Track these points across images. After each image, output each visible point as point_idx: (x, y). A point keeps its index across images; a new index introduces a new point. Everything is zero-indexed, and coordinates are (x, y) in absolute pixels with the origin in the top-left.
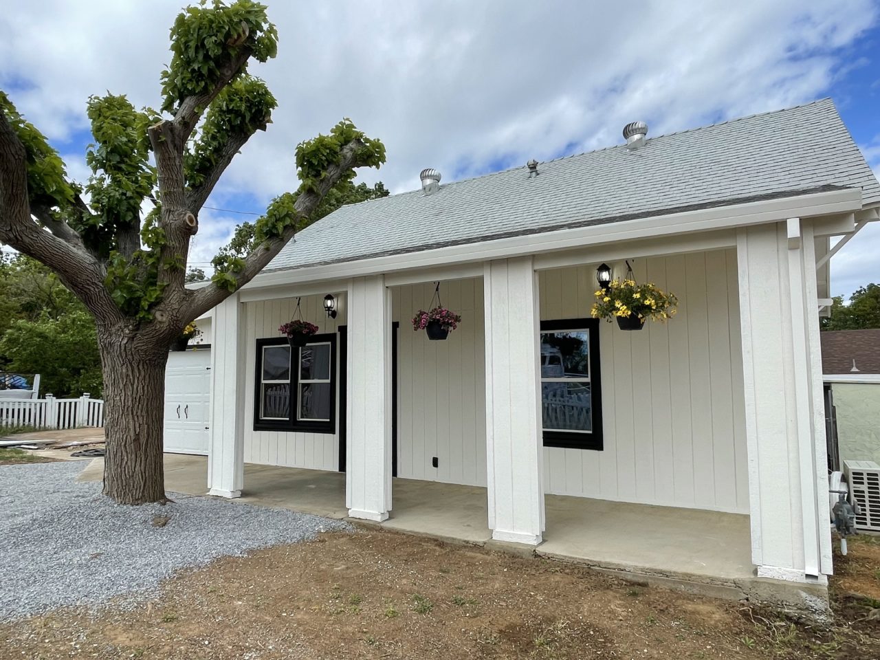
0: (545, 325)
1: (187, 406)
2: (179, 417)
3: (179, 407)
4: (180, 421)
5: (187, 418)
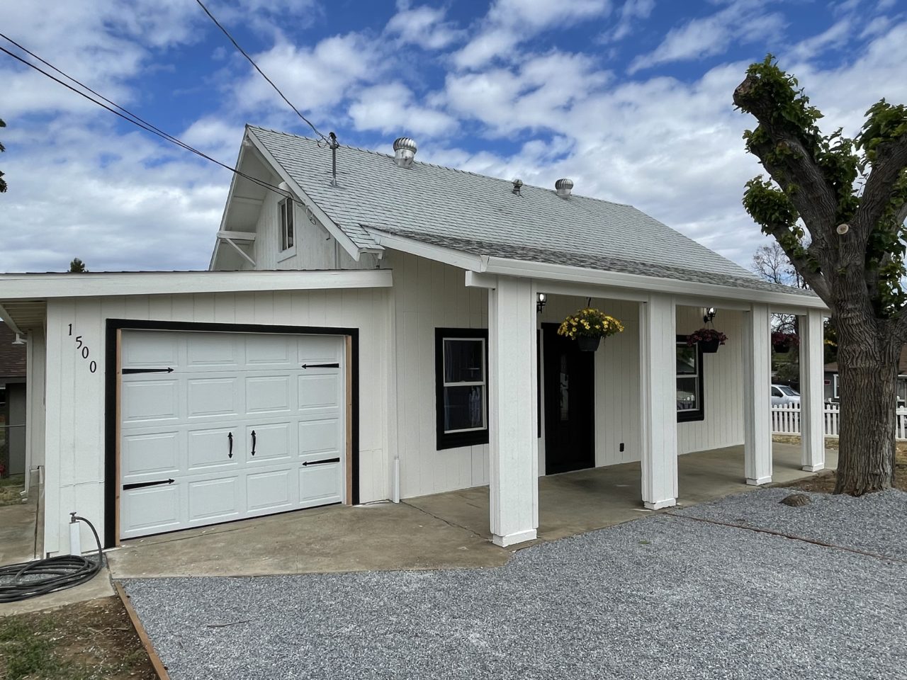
1: (253, 434)
2: (230, 456)
3: (230, 436)
4: (233, 461)
5: (253, 453)
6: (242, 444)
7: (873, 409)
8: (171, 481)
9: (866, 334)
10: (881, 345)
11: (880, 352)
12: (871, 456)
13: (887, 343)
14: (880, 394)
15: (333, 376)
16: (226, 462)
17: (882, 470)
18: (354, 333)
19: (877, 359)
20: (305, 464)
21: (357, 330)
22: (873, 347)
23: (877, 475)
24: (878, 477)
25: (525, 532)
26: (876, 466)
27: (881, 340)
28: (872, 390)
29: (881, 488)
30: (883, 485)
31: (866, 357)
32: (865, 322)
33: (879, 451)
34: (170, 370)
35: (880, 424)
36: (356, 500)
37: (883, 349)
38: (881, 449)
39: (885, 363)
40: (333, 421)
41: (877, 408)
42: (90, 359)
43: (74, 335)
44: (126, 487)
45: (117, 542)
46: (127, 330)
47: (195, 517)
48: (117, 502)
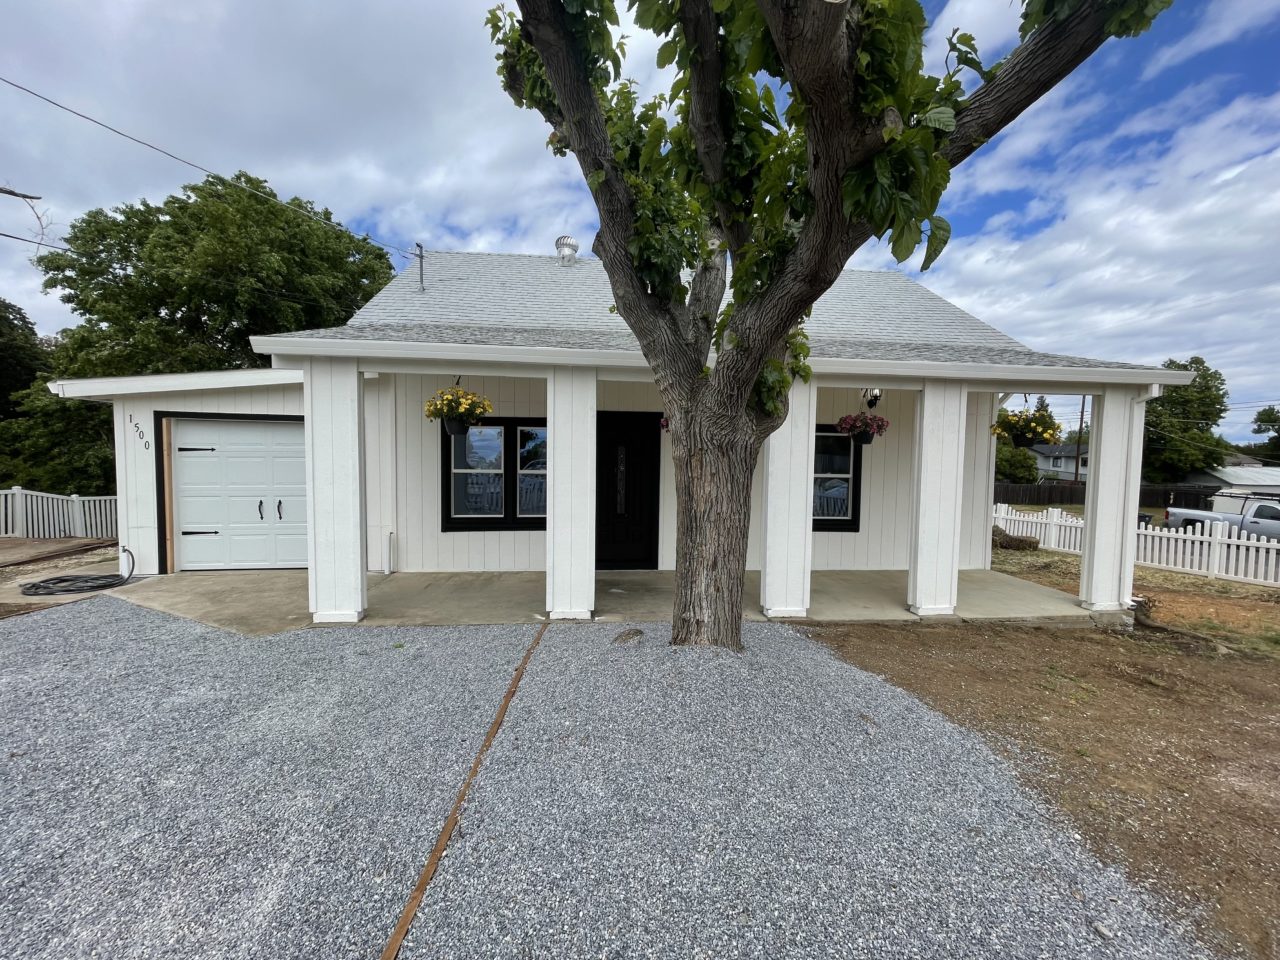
0: (820, 428)
1: (280, 502)
2: (262, 518)
3: (261, 502)
4: (264, 523)
5: (281, 518)
6: (270, 509)
8: (216, 533)
9: (675, 406)
12: (684, 591)
16: (259, 522)
17: (692, 614)
22: (679, 425)
25: (342, 613)
27: (687, 413)
30: (694, 637)
32: (671, 385)
33: (689, 585)
34: (213, 450)
38: (694, 582)
42: (145, 440)
43: (134, 422)
44: (184, 533)
45: (169, 571)
46: (173, 419)
47: (236, 561)
48: (168, 543)
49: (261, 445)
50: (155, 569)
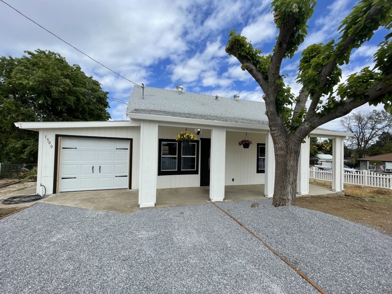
1: (100, 167)
2: (93, 172)
3: (93, 167)
4: (94, 174)
5: (100, 172)
6: (96, 169)
7: (284, 172)
8: (75, 178)
9: (281, 140)
10: (287, 145)
11: (286, 147)
12: (282, 191)
13: (289, 144)
14: (286, 165)
15: (126, 152)
16: (92, 174)
17: (286, 197)
18: (131, 140)
19: (285, 150)
20: (116, 176)
21: (132, 139)
22: (283, 145)
23: (284, 199)
24: (284, 200)
25: (150, 204)
26: (284, 195)
27: (286, 142)
28: (283, 164)
29: (285, 205)
30: (287, 204)
31: (281, 149)
32: (280, 135)
33: (285, 189)
34: (76, 148)
35: (286, 178)
36: (130, 188)
37: (287, 146)
38: (287, 188)
39: (288, 152)
40: (126, 165)
41: (285, 171)
42: (51, 144)
43: (47, 138)
44: (62, 178)
45: (57, 192)
46: (61, 137)
47: (82, 188)
48: (57, 182)
49: (94, 147)
50: (52, 192)
